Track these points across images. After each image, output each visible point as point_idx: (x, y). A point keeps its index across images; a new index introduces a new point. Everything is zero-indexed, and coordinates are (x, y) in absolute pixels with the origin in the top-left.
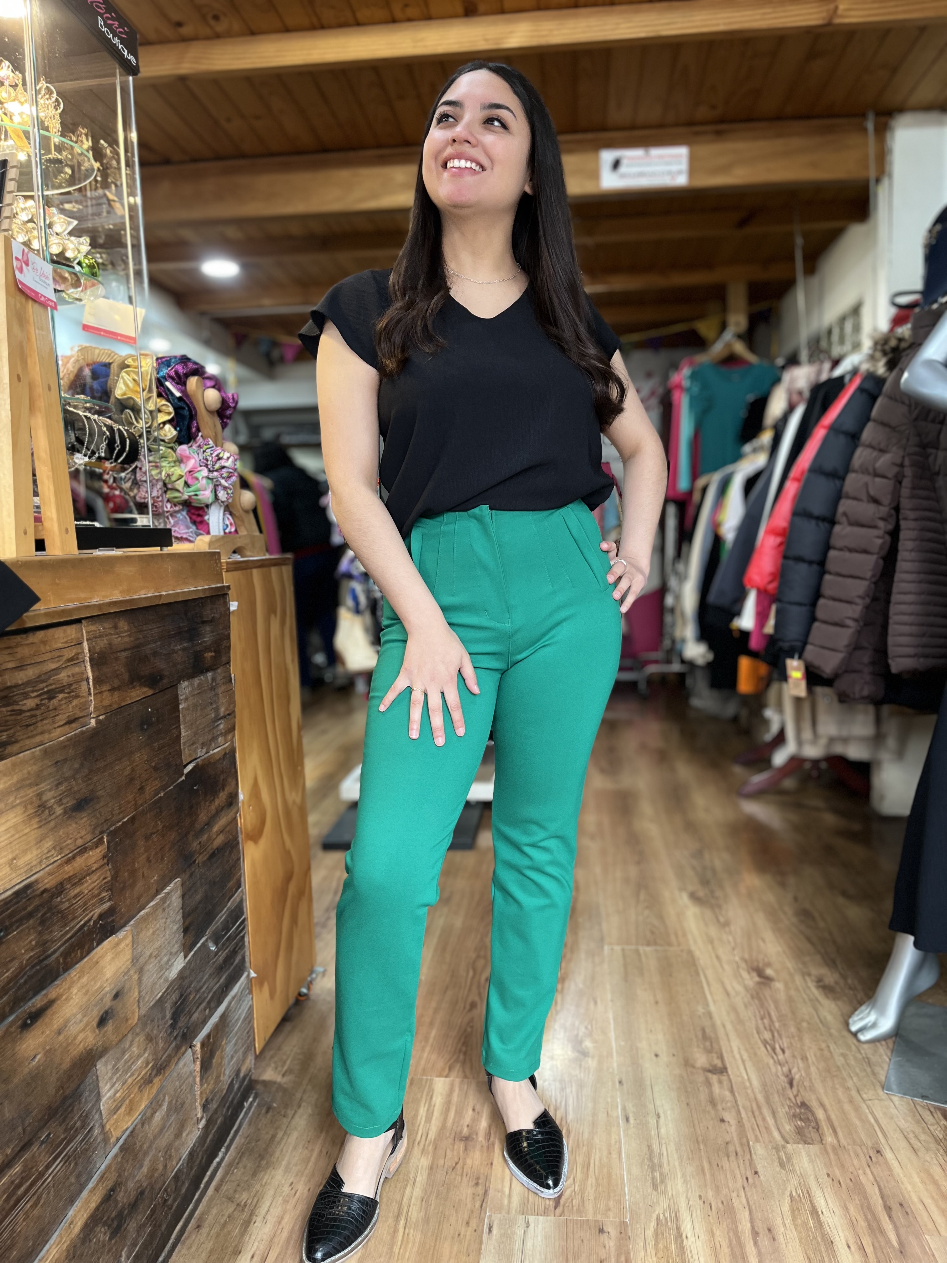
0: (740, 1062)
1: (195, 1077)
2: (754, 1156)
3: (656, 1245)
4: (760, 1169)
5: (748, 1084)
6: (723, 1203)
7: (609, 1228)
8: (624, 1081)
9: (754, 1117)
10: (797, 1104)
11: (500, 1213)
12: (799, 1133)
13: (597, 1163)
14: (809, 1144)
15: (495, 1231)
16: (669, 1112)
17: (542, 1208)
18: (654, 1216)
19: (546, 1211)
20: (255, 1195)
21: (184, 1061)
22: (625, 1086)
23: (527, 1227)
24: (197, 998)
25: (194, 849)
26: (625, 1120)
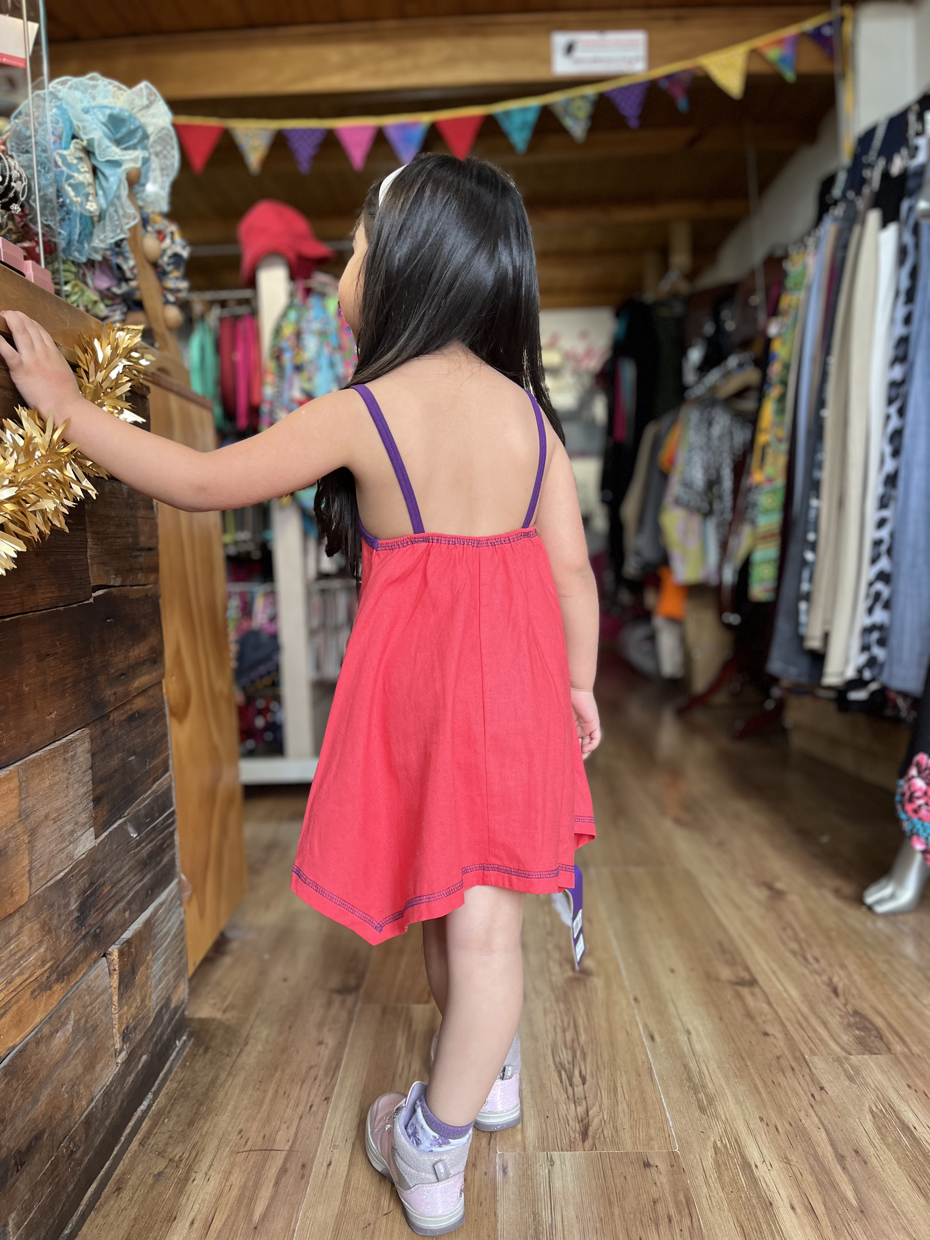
0: (770, 973)
1: (111, 995)
2: (813, 1069)
3: (720, 1178)
4: (826, 1085)
5: (785, 995)
6: (790, 1124)
7: (655, 1161)
8: (640, 998)
9: (803, 1029)
10: (849, 1013)
11: (514, 1151)
12: (860, 1043)
13: (625, 1086)
14: (876, 1054)
15: (511, 1173)
16: (700, 1028)
17: (566, 1142)
18: (710, 1144)
19: (572, 1145)
20: (194, 1147)
21: (95, 972)
22: (642, 1004)
23: (551, 1165)
24: (113, 893)
25: (107, 698)
26: (650, 1038)
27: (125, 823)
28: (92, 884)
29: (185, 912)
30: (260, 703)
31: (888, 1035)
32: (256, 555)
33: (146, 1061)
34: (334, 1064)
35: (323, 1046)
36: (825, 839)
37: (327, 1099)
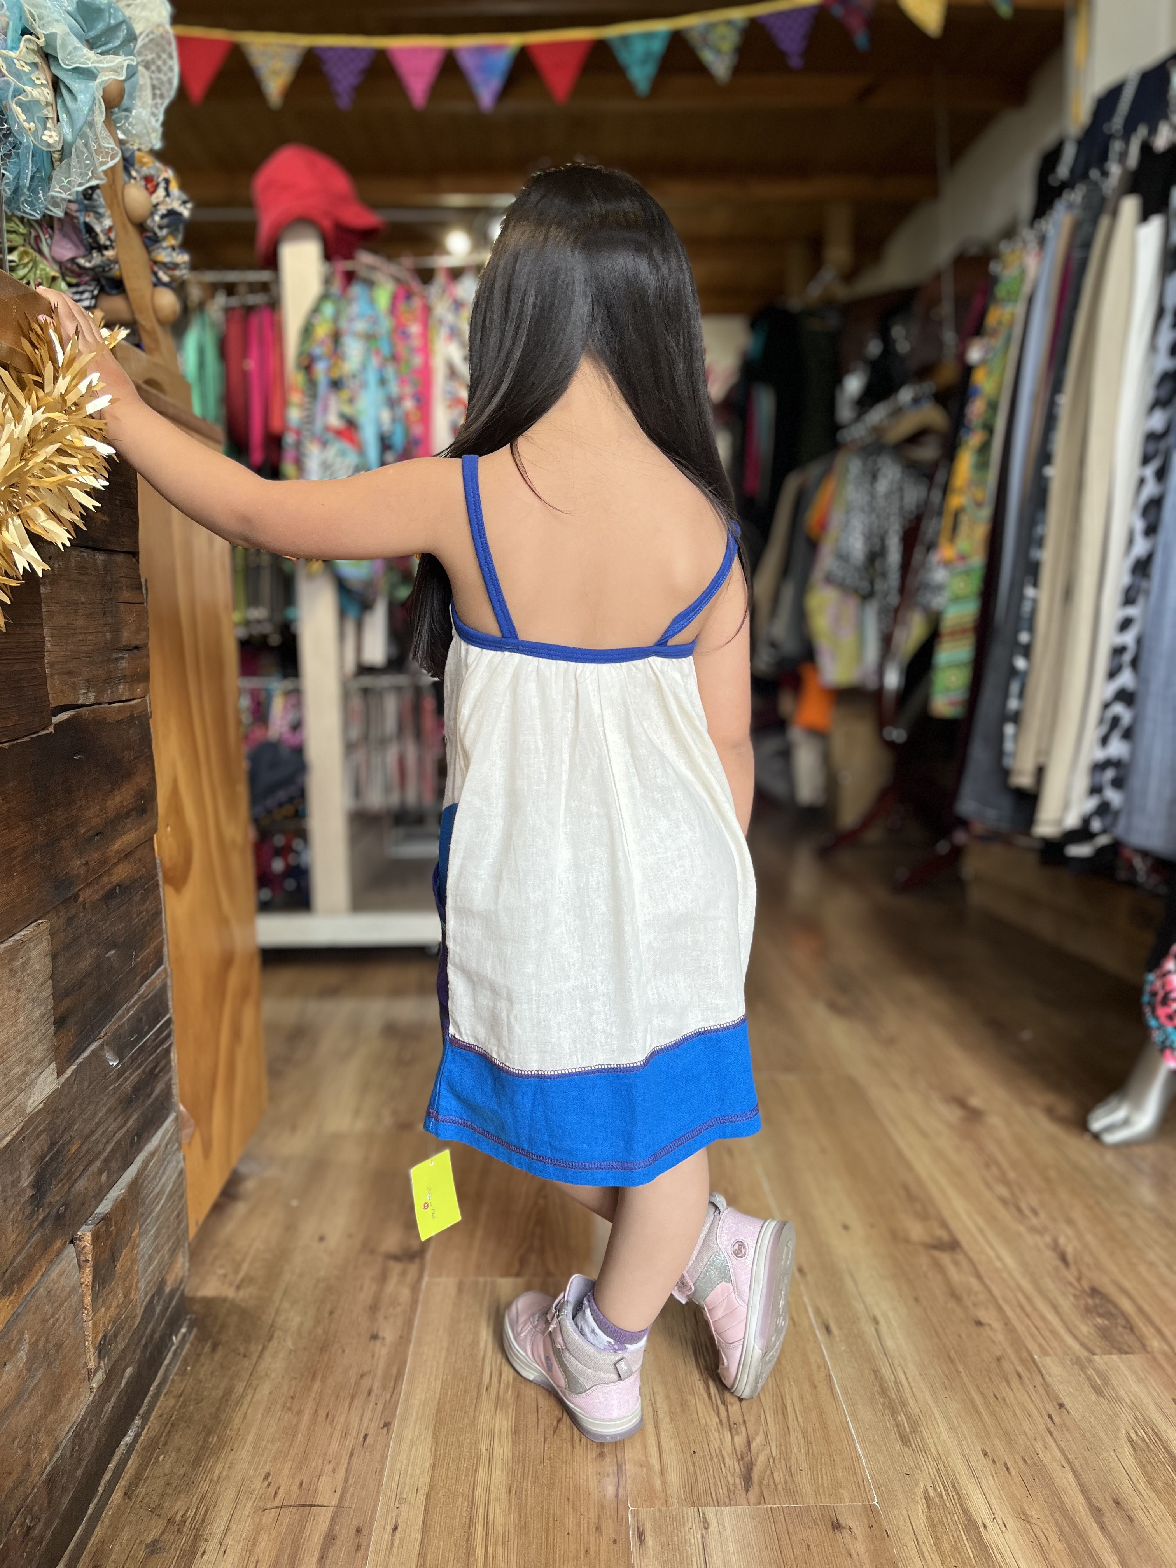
0: (976, 1232)
1: (82, 1296)
2: (1047, 1377)
3: (937, 1544)
4: (1066, 1401)
5: (998, 1264)
6: (1025, 1460)
7: (847, 1520)
8: (806, 1268)
9: (1027, 1315)
10: (1085, 1291)
11: (652, 1505)
12: (1105, 1337)
13: (797, 1404)
14: (1126, 1353)
15: (650, 1541)
16: (891, 1314)
17: (723, 1492)
18: (919, 1492)
19: (732, 1496)
20: (202, 1500)
21: (60, 1266)
22: (809, 1277)
23: (706, 1528)
24: (84, 1152)
25: (75, 872)
26: (824, 1330)
27: (101, 1047)
28: (53, 1144)
29: (184, 1159)
30: (279, 840)
31: (1141, 1325)
32: (275, 640)
33: (131, 1376)
34: (394, 1371)
35: (378, 1343)
36: (1026, 1035)
37: (387, 1425)
